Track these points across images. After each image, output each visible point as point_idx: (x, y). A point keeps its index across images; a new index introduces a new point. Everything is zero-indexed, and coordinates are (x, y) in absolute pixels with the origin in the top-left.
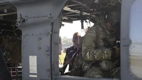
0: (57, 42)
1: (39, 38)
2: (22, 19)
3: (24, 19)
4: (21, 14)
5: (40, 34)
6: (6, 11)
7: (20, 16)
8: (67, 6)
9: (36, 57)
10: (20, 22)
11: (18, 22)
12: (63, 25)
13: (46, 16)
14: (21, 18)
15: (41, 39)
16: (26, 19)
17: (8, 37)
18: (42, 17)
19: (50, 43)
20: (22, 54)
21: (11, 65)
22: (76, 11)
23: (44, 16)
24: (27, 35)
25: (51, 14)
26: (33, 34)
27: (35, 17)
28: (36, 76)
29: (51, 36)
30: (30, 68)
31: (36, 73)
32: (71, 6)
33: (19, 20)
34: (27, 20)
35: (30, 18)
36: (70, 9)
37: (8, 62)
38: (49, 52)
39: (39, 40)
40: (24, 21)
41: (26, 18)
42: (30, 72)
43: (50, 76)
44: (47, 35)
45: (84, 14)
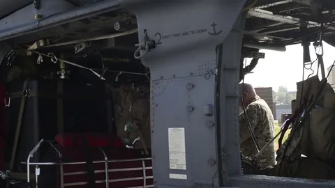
0: (235, 93)
1: (189, 84)
2: (149, 40)
3: (154, 42)
4: (145, 30)
5: (192, 74)
6: (117, 27)
7: (145, 35)
8: (263, 7)
9: (183, 129)
10: (143, 48)
11: (140, 48)
12: (263, 56)
13: (203, 31)
14: (147, 38)
15: (193, 86)
16: (156, 42)
17: (133, 87)
18: (193, 32)
19: (216, 95)
20: (152, 123)
21: (142, 153)
22: (288, 19)
23: (198, 32)
24: (162, 77)
25: (214, 25)
26: (174, 76)
27: (177, 35)
28: (184, 177)
29: (218, 79)
30: (171, 157)
31: (184, 168)
32: (271, 7)
33: (141, 43)
34: (159, 43)
35: (167, 37)
36: (271, 13)
37: (134, 146)
38: (213, 118)
39: (190, 90)
40: (153, 46)
41: (157, 39)
42: (171, 168)
43: (217, 175)
44: (208, 76)
45: (312, 26)
